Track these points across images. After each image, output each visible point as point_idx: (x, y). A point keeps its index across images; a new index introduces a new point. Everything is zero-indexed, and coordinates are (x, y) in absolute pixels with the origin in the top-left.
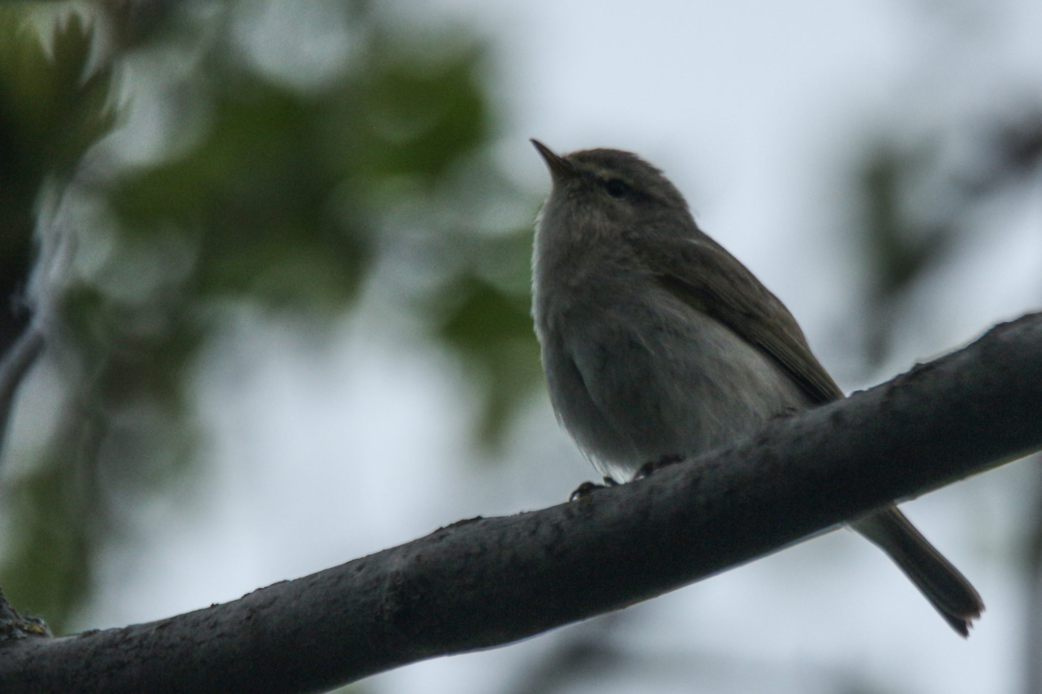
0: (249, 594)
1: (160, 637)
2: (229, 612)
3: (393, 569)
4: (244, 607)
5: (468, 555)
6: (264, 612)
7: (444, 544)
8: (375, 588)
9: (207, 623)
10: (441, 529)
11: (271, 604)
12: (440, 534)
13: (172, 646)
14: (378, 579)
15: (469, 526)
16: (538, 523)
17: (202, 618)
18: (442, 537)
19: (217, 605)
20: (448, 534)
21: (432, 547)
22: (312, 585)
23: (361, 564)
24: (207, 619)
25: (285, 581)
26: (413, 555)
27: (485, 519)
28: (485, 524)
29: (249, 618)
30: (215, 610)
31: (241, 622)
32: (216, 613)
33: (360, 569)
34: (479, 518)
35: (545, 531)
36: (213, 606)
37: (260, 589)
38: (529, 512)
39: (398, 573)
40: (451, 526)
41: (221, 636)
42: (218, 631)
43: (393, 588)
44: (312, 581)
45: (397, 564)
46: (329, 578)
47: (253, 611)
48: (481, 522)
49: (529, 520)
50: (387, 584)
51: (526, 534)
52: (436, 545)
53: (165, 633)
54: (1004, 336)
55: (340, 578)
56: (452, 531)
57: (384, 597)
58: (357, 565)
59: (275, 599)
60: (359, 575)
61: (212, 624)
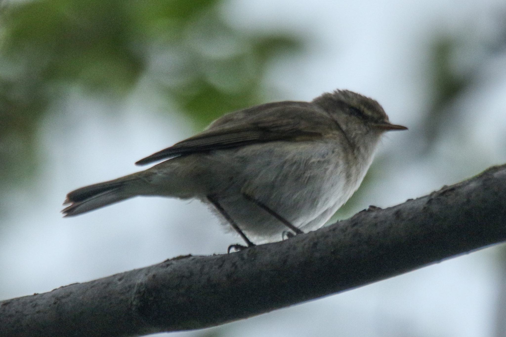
0: (56, 289)
1: (4, 311)
2: (44, 299)
3: (139, 281)
4: (53, 296)
5: (182, 277)
6: (64, 301)
7: (169, 269)
8: (128, 292)
9: (31, 304)
10: (168, 260)
11: (68, 296)
12: (167, 263)
13: (11, 316)
14: (130, 287)
15: (184, 260)
16: (224, 261)
17: (28, 301)
18: (168, 265)
19: (38, 294)
20: (172, 264)
21: (162, 271)
22: (92, 287)
23: (122, 277)
24: (31, 302)
25: (77, 284)
26: (151, 274)
27: (193, 256)
28: (193, 259)
29: (55, 303)
30: (35, 297)
31: (50, 306)
32: (37, 299)
33: (120, 280)
34: (190, 256)
35: (227, 266)
36: (35, 294)
37: (62, 287)
38: (219, 255)
39: (141, 284)
40: (174, 259)
41: (38, 312)
42: (37, 309)
43: (139, 292)
44: (92, 284)
45: (141, 279)
46: (103, 284)
47: (58, 299)
48: (191, 258)
49: (218, 259)
50: (135, 290)
51: (217, 267)
52: (165, 269)
53: (7, 308)
54: (496, 175)
55: (108, 284)
56: (174, 262)
57: (133, 297)
58: (119, 277)
59: (71, 293)
60: (119, 283)
61: (34, 305)
